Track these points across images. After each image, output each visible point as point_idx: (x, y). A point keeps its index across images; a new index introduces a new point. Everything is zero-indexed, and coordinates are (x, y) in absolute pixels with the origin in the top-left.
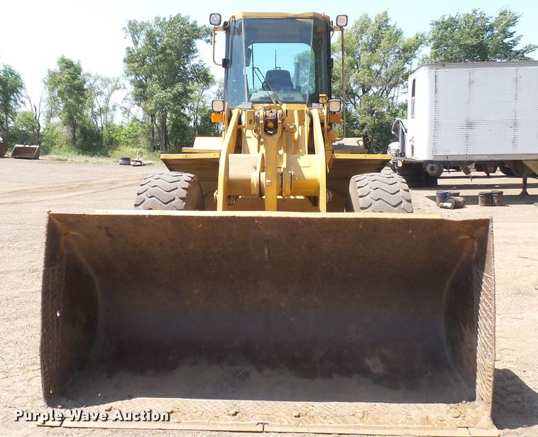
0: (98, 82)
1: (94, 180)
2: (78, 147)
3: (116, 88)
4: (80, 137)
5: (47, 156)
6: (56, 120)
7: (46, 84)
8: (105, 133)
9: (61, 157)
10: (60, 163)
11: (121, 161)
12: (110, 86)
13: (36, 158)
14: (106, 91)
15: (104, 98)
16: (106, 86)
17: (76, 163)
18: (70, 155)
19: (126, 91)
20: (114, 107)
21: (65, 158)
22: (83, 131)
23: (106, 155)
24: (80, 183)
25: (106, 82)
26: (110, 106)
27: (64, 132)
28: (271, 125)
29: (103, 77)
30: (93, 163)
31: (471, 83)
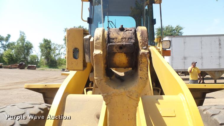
0: (57, 46)
1: (50, 77)
2: (49, 65)
3: (62, 48)
4: (50, 63)
5: (39, 68)
6: (43, 57)
7: (39, 47)
8: (58, 61)
9: (43, 69)
10: (42, 71)
11: (62, 70)
12: (60, 47)
13: (35, 69)
14: (59, 48)
15: (58, 50)
16: (59, 47)
17: (47, 70)
18: (46, 68)
19: (65, 49)
20: (61, 53)
21: (45, 69)
22: (51, 61)
23: (58, 68)
24: (44, 78)
25: (59, 46)
26: (60, 53)
27: (45, 61)
28: (121, 58)
29: (58, 44)
30: (53, 71)
31: (184, 43)
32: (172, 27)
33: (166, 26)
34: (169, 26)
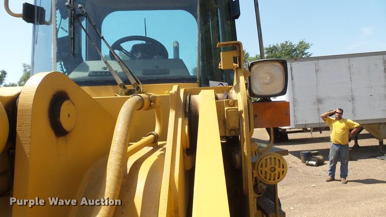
31: (317, 71)
32: (291, 45)
33: (282, 43)
34: (286, 42)
